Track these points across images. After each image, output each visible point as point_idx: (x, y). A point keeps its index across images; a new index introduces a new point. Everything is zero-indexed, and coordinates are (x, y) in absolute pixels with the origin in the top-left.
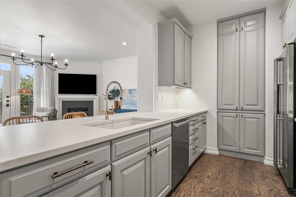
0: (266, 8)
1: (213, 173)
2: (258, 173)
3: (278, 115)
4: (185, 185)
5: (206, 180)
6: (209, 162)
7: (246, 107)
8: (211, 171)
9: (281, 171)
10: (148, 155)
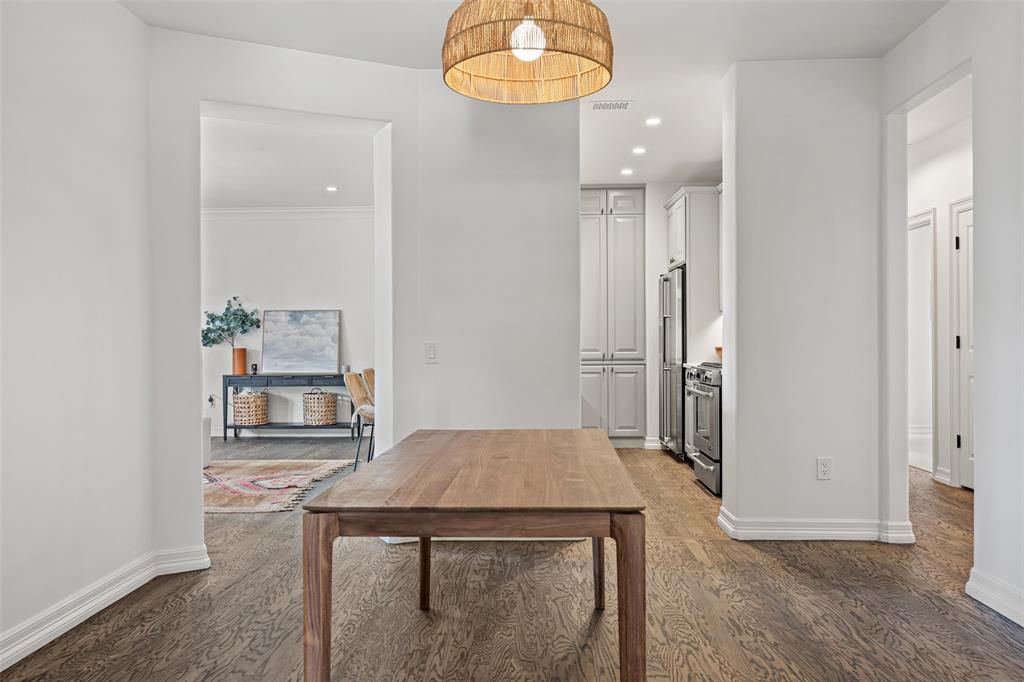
0: (645, 184)
3: (665, 364)
7: (618, 354)
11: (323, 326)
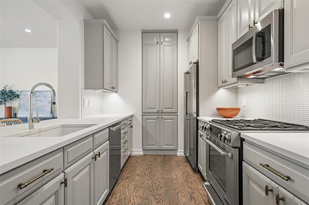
0: (178, 30)
1: (142, 171)
2: (174, 163)
3: (187, 115)
4: (119, 187)
5: (137, 178)
6: (136, 162)
7: (165, 110)
8: (139, 170)
9: (188, 158)
10: (92, 160)
11: (45, 97)
